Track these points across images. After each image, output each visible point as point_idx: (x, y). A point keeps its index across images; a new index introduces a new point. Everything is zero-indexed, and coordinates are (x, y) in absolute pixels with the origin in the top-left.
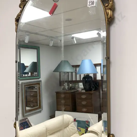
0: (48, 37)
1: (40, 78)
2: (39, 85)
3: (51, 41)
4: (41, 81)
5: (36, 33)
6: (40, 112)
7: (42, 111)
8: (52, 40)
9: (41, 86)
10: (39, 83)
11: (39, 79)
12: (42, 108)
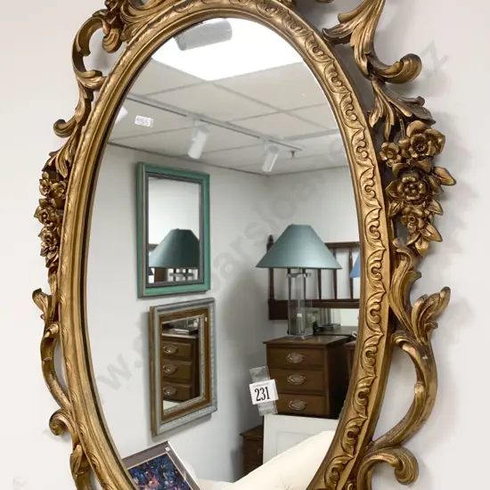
0: (258, 137)
1: (209, 288)
2: (207, 315)
3: (270, 155)
4: (212, 301)
5: (227, 123)
6: (208, 417)
7: (213, 414)
8: (275, 150)
9: (212, 320)
10: (204, 309)
11: (203, 292)
12: (214, 401)
